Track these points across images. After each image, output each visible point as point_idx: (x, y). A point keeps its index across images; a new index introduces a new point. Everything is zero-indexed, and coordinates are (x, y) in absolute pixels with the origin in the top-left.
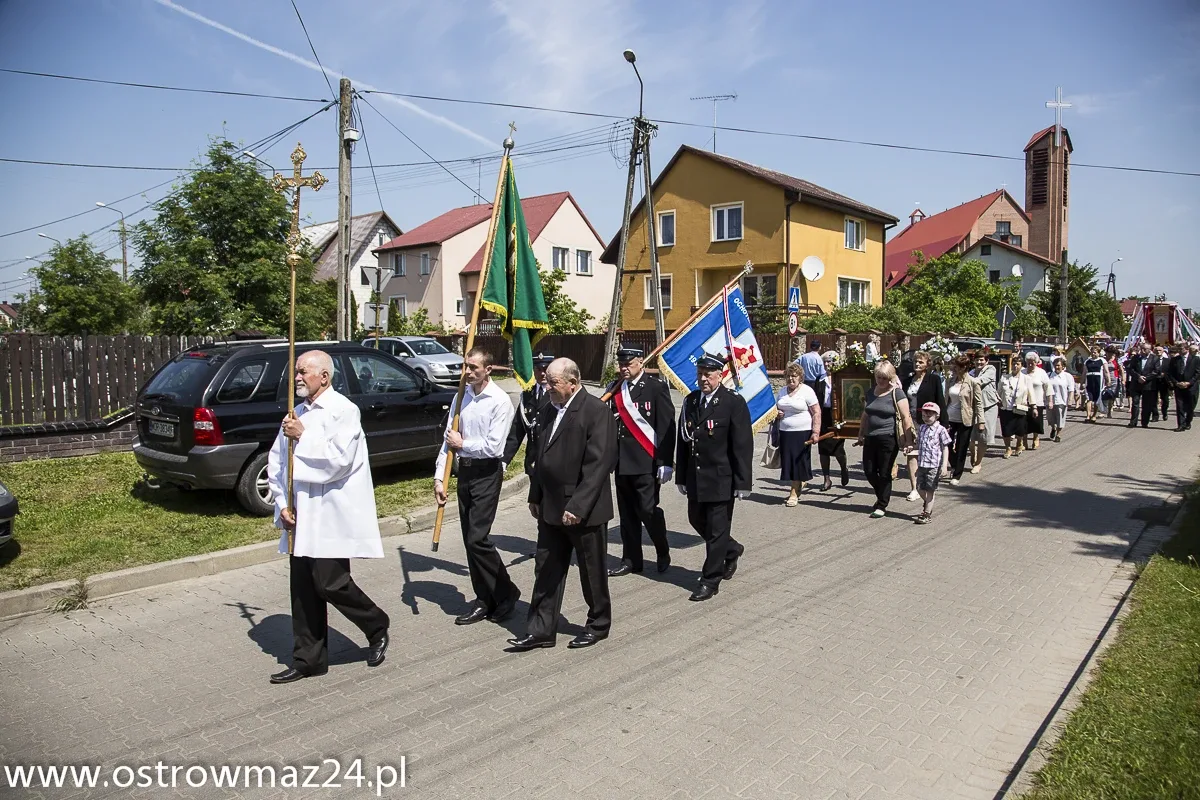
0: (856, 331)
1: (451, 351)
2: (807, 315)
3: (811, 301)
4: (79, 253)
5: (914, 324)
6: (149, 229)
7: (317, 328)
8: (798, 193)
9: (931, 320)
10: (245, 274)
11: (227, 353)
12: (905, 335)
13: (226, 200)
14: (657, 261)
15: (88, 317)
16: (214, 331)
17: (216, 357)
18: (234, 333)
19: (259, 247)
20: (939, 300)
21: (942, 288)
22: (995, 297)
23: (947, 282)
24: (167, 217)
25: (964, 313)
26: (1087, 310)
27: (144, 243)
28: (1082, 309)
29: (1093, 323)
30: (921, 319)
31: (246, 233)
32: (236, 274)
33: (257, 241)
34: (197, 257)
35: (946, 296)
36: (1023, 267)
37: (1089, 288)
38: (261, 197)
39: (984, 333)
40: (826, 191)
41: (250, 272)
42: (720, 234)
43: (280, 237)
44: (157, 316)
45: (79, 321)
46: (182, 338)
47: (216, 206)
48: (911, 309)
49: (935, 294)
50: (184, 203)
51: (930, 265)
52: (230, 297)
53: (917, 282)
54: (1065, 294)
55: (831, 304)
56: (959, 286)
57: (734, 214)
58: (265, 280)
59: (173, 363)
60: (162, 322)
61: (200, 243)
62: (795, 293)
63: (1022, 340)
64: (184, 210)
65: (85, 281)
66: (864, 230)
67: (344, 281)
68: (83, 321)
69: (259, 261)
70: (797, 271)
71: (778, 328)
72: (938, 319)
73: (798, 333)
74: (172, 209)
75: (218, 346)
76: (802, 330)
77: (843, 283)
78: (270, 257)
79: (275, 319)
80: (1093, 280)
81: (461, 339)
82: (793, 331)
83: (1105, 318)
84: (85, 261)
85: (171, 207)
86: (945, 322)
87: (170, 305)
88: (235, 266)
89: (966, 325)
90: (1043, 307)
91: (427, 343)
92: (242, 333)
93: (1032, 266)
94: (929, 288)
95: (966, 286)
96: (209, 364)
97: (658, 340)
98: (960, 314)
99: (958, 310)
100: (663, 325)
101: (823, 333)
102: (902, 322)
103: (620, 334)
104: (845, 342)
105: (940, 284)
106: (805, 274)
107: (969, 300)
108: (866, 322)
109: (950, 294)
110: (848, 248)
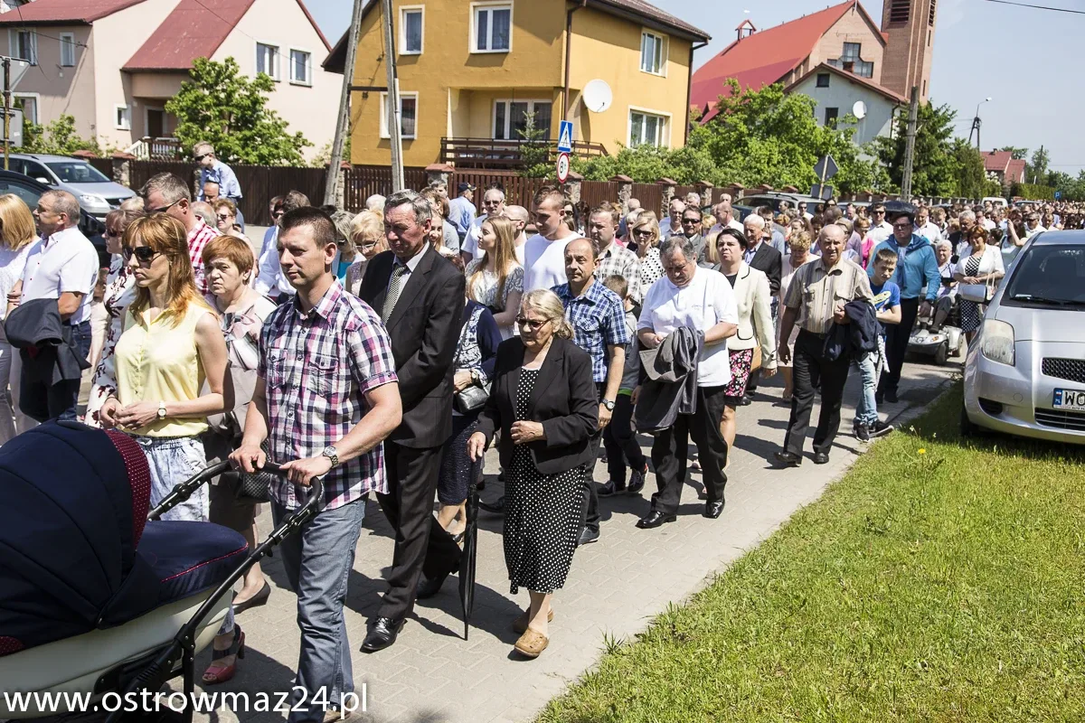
0: (645, 179)
1: (112, 180)
2: (588, 156)
3: (594, 140)
5: (719, 173)
9: (743, 169)
14: (395, 76)
20: (754, 144)
21: (759, 128)
22: (824, 143)
23: (766, 121)
25: (783, 162)
26: (939, 163)
28: (932, 163)
29: (946, 180)
30: (730, 167)
35: (763, 139)
36: (867, 106)
37: (943, 136)
39: (805, 189)
42: (482, 44)
48: (719, 154)
49: (750, 135)
51: (745, 98)
53: (729, 120)
54: (912, 142)
55: (618, 143)
56: (779, 128)
57: (501, 17)
62: (566, 129)
63: (854, 198)
66: (666, 48)
70: (577, 100)
71: (548, 171)
72: (751, 168)
73: (570, 179)
76: (576, 176)
77: (637, 117)
80: (949, 125)
81: (126, 164)
82: (563, 176)
83: (961, 175)
86: (759, 172)
89: (786, 177)
90: (883, 156)
91: (77, 167)
93: (878, 104)
94: (743, 128)
95: (790, 127)
97: (394, 180)
98: (779, 163)
99: (776, 158)
100: (401, 160)
101: (604, 180)
102: (702, 170)
103: (346, 170)
104: (630, 193)
105: (757, 124)
106: (588, 104)
107: (791, 146)
108: (658, 169)
109: (768, 137)
110: (644, 70)
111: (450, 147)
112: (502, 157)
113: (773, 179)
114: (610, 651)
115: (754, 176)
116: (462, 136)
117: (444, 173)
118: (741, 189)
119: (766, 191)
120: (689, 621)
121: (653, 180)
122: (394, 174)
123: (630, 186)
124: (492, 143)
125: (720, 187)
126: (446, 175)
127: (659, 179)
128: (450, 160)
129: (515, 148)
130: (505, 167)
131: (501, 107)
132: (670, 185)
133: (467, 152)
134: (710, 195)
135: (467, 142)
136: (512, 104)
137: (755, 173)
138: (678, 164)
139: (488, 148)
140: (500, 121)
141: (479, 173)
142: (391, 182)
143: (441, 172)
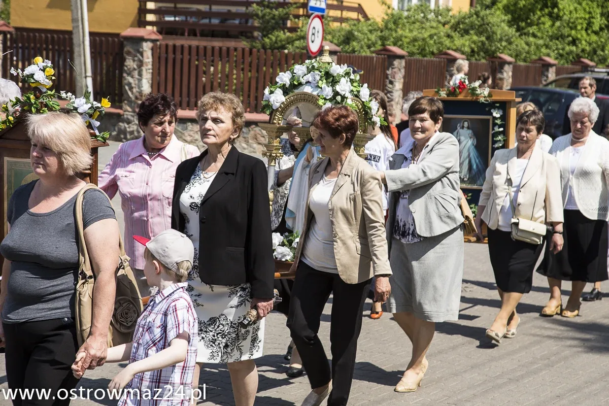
0: (422, 52)
2: (341, 20)
5: (520, 43)
9: (552, 38)
12: (503, 63)
30: (534, 35)
48: (518, 17)
55: (384, 3)
71: (290, 41)
72: (563, 36)
76: (331, 47)
82: (314, 48)
86: (574, 42)
97: (76, 49)
100: (86, 23)
101: (366, 53)
102: (501, 40)
103: (4, 33)
104: (403, 71)
108: (439, 38)
111: (150, 6)
112: (223, 21)
115: (567, 48)
117: (146, 40)
118: (551, 65)
121: (433, 53)
122: (75, 41)
123: (403, 62)
124: (210, 1)
125: (522, 63)
126: (150, 44)
127: (441, 53)
128: (152, 23)
129: (243, 9)
130: (227, 35)
133: (175, 13)
134: (510, 74)
137: (569, 44)
139: (204, 8)
141: (194, 42)
142: (72, 52)
143: (142, 39)
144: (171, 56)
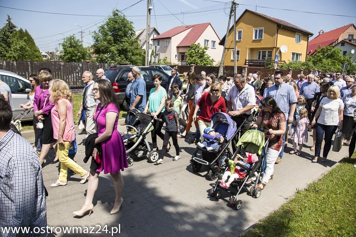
0: (296, 69)
2: (281, 63)
3: (283, 59)
4: (72, 39)
5: (314, 67)
6: (96, 34)
7: (140, 62)
8: (281, 25)
10: (121, 47)
11: (120, 69)
12: (311, 71)
13: (117, 26)
14: (236, 45)
15: (75, 57)
16: (113, 62)
17: (118, 70)
18: (119, 63)
19: (125, 39)
20: (324, 60)
21: (325, 56)
22: (343, 60)
23: (328, 55)
24: (101, 30)
25: (332, 65)
27: (95, 37)
30: (318, 66)
31: (122, 36)
32: (119, 47)
33: (125, 38)
34: (109, 42)
35: (326, 59)
38: (126, 25)
40: (291, 24)
41: (122, 46)
42: (256, 37)
43: (130, 36)
44: (98, 58)
45: (73, 58)
46: (106, 64)
47: (114, 28)
48: (315, 63)
49: (323, 58)
50: (106, 27)
51: (322, 49)
52: (117, 53)
53: (318, 54)
55: (289, 60)
56: (331, 56)
57: (261, 31)
58: (127, 49)
59: (106, 71)
60: (100, 59)
61: (110, 38)
62: (277, 57)
64: (106, 29)
65: (74, 47)
66: (302, 37)
67: (147, 50)
68: (74, 58)
69: (125, 43)
70: (279, 50)
71: (271, 67)
72: (323, 66)
74: (102, 28)
75: (117, 67)
76: (279, 68)
77: (293, 54)
78: (128, 42)
79: (129, 60)
81: (177, 66)
82: (275, 68)
84: (74, 41)
85: (103, 27)
86: (325, 67)
87: (101, 55)
88: (119, 45)
89: (332, 69)
91: (167, 67)
92: (121, 63)
94: (321, 57)
95: (334, 56)
96: (116, 72)
98: (331, 65)
99: (330, 64)
100: (236, 65)
101: (285, 69)
102: (311, 67)
103: (223, 67)
105: (325, 55)
106: (281, 51)
107: (334, 61)
108: (299, 66)
109: (328, 59)
110: (296, 43)
111: (247, 61)
112: (260, 64)
113: (329, 69)
114: (298, 192)
115: (324, 69)
116: (250, 59)
118: (320, 72)
119: (327, 72)
120: (319, 187)
123: (292, 71)
124: (257, 61)
127: (299, 69)
128: (247, 64)
129: (263, 62)
130: (260, 66)
131: (260, 52)
132: (302, 70)
133: (251, 62)
135: (251, 60)
136: (263, 51)
138: (304, 66)
139: (256, 62)
140: (259, 55)
141: (254, 67)
142: (234, 70)
143: (246, 67)
144: (250, 70)
